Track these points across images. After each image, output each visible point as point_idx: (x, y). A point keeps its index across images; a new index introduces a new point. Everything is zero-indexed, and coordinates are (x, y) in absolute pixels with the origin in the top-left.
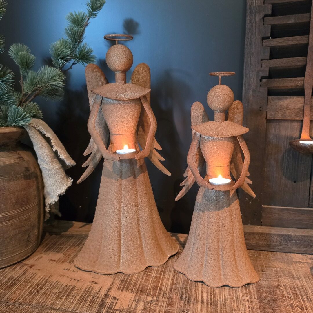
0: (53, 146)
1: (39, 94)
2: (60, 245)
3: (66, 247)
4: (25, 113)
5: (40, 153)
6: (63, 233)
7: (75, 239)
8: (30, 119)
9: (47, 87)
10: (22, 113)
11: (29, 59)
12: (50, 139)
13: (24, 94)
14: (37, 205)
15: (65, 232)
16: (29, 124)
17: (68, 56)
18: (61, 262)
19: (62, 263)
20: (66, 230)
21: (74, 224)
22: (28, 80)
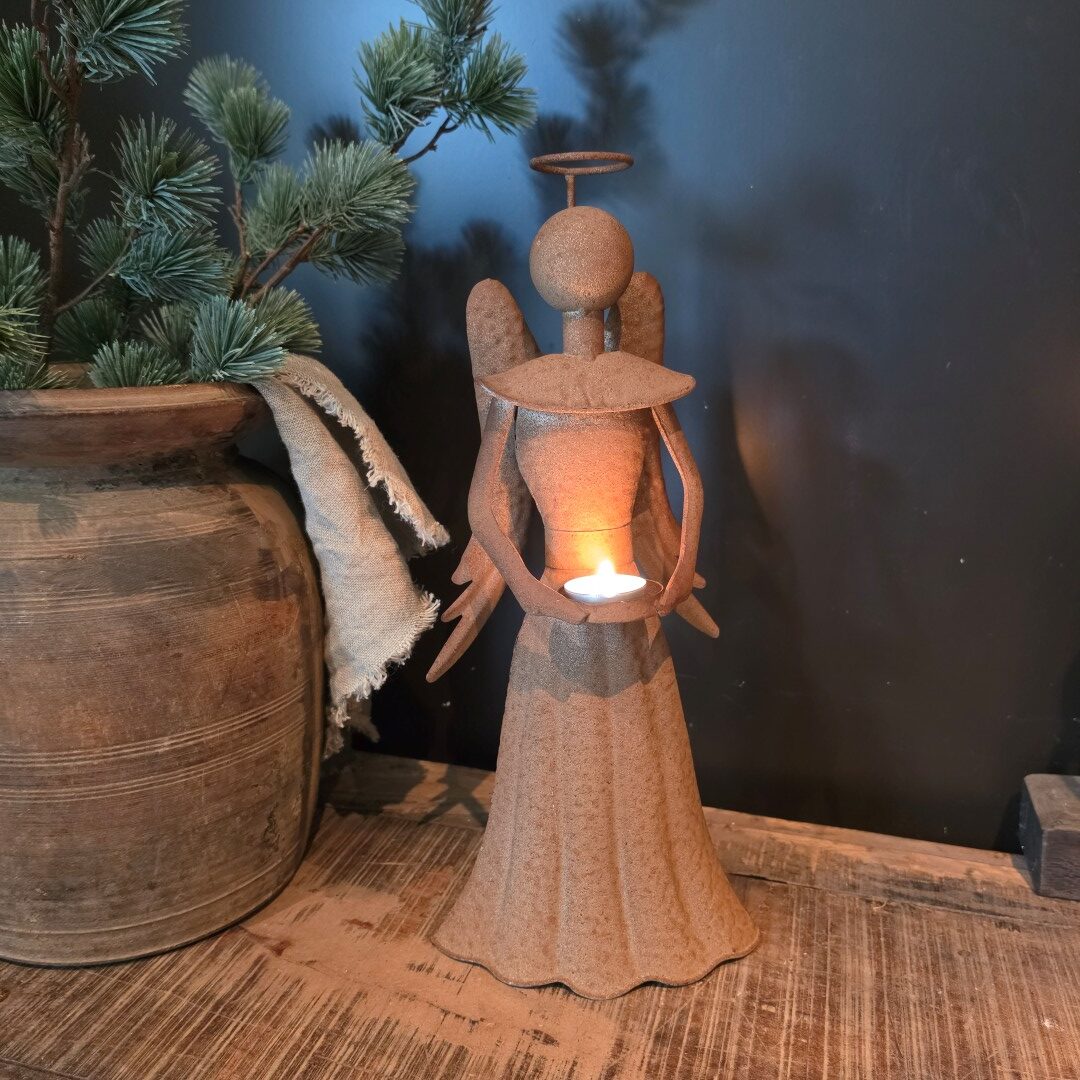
0: (369, 464)
1: (309, 257)
2: (383, 858)
3: (408, 869)
4: (263, 327)
5: (315, 492)
6: (388, 808)
7: (436, 834)
8: (280, 351)
9: (341, 224)
10: (253, 328)
11: (264, 119)
12: (355, 435)
13: (248, 259)
14: (302, 700)
15: (396, 802)
16: (277, 376)
17: (426, 92)
18: (395, 933)
19: (398, 936)
20: (399, 793)
21: (427, 771)
22: (265, 197)
